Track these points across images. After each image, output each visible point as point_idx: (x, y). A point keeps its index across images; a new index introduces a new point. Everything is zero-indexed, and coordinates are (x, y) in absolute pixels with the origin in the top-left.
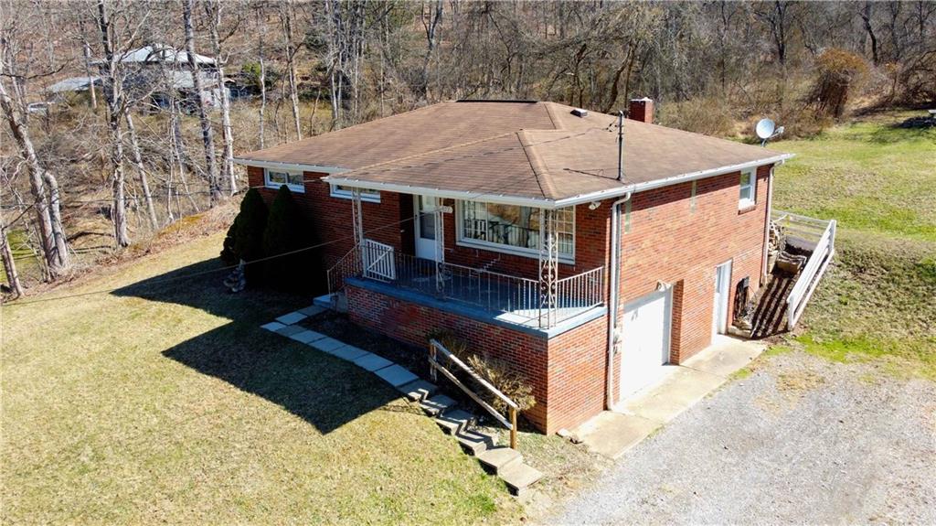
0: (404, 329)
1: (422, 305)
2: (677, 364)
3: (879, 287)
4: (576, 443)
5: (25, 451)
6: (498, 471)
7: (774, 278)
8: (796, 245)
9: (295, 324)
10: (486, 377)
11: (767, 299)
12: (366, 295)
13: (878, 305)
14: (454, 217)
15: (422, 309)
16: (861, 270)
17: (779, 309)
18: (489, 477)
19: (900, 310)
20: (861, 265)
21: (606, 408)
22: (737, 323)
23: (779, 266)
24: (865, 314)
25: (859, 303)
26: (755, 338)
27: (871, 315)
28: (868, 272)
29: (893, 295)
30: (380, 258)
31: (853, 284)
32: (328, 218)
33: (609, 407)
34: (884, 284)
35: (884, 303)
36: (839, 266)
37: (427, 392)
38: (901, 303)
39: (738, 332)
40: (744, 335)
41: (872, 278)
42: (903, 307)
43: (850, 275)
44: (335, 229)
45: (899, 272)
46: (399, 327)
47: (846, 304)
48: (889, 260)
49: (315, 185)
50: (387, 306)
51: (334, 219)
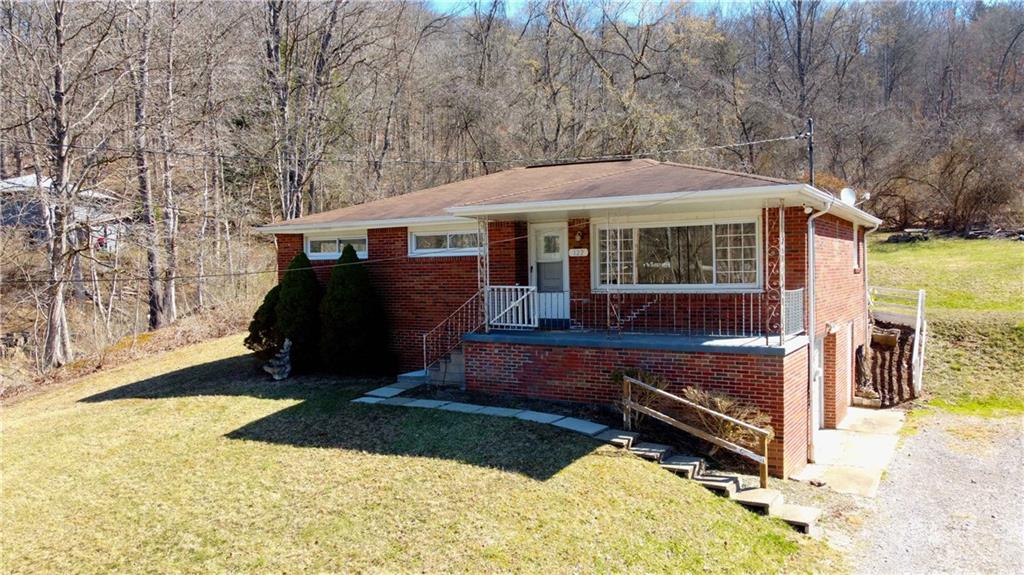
0: (557, 383)
1: (588, 348)
2: (834, 428)
3: (984, 352)
4: (820, 485)
5: (76, 551)
6: (770, 510)
7: (875, 352)
8: (884, 319)
9: (396, 396)
10: (714, 406)
11: (878, 371)
12: (496, 351)
13: (992, 368)
14: (589, 260)
15: (587, 352)
16: (958, 339)
17: (894, 379)
18: (761, 518)
19: (1017, 371)
20: (957, 334)
21: (809, 461)
22: (861, 394)
23: (876, 340)
24: (984, 377)
25: (972, 368)
26: (883, 406)
27: (989, 378)
28: (967, 339)
29: (1002, 358)
30: (513, 304)
31: (956, 351)
32: (404, 284)
33: (812, 459)
34: (988, 349)
35: (997, 365)
36: (935, 337)
37: (632, 439)
38: (1014, 364)
39: (866, 402)
40: (873, 404)
41: (974, 345)
42: (1018, 368)
43: (950, 345)
44: (413, 296)
45: (999, 336)
46: (549, 383)
47: (959, 370)
48: (983, 327)
49: (386, 247)
50: (530, 358)
51: (412, 284)
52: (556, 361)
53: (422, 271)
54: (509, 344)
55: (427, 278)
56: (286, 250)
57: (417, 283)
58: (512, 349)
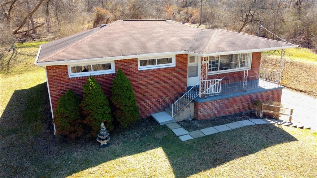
0: (229, 109)
9: (189, 132)
12: (210, 104)
15: (239, 98)
30: (212, 86)
32: (137, 83)
44: (142, 87)
46: (227, 110)
49: (126, 67)
50: (221, 104)
51: (141, 82)
52: (230, 102)
53: (146, 76)
54: (215, 101)
55: (149, 78)
56: (55, 74)
57: (144, 81)
58: (216, 102)
